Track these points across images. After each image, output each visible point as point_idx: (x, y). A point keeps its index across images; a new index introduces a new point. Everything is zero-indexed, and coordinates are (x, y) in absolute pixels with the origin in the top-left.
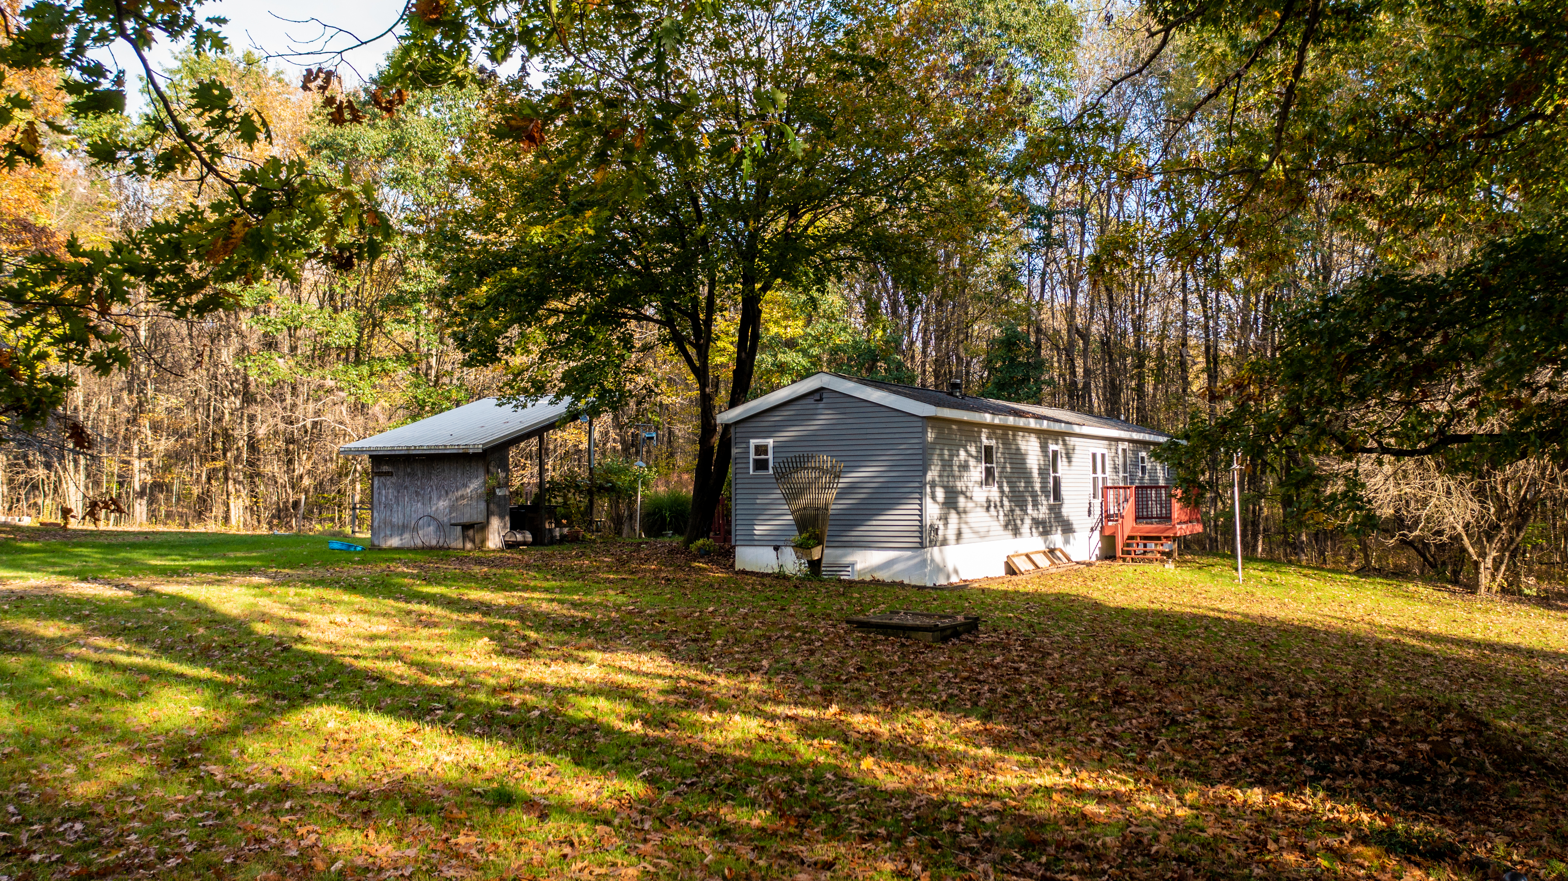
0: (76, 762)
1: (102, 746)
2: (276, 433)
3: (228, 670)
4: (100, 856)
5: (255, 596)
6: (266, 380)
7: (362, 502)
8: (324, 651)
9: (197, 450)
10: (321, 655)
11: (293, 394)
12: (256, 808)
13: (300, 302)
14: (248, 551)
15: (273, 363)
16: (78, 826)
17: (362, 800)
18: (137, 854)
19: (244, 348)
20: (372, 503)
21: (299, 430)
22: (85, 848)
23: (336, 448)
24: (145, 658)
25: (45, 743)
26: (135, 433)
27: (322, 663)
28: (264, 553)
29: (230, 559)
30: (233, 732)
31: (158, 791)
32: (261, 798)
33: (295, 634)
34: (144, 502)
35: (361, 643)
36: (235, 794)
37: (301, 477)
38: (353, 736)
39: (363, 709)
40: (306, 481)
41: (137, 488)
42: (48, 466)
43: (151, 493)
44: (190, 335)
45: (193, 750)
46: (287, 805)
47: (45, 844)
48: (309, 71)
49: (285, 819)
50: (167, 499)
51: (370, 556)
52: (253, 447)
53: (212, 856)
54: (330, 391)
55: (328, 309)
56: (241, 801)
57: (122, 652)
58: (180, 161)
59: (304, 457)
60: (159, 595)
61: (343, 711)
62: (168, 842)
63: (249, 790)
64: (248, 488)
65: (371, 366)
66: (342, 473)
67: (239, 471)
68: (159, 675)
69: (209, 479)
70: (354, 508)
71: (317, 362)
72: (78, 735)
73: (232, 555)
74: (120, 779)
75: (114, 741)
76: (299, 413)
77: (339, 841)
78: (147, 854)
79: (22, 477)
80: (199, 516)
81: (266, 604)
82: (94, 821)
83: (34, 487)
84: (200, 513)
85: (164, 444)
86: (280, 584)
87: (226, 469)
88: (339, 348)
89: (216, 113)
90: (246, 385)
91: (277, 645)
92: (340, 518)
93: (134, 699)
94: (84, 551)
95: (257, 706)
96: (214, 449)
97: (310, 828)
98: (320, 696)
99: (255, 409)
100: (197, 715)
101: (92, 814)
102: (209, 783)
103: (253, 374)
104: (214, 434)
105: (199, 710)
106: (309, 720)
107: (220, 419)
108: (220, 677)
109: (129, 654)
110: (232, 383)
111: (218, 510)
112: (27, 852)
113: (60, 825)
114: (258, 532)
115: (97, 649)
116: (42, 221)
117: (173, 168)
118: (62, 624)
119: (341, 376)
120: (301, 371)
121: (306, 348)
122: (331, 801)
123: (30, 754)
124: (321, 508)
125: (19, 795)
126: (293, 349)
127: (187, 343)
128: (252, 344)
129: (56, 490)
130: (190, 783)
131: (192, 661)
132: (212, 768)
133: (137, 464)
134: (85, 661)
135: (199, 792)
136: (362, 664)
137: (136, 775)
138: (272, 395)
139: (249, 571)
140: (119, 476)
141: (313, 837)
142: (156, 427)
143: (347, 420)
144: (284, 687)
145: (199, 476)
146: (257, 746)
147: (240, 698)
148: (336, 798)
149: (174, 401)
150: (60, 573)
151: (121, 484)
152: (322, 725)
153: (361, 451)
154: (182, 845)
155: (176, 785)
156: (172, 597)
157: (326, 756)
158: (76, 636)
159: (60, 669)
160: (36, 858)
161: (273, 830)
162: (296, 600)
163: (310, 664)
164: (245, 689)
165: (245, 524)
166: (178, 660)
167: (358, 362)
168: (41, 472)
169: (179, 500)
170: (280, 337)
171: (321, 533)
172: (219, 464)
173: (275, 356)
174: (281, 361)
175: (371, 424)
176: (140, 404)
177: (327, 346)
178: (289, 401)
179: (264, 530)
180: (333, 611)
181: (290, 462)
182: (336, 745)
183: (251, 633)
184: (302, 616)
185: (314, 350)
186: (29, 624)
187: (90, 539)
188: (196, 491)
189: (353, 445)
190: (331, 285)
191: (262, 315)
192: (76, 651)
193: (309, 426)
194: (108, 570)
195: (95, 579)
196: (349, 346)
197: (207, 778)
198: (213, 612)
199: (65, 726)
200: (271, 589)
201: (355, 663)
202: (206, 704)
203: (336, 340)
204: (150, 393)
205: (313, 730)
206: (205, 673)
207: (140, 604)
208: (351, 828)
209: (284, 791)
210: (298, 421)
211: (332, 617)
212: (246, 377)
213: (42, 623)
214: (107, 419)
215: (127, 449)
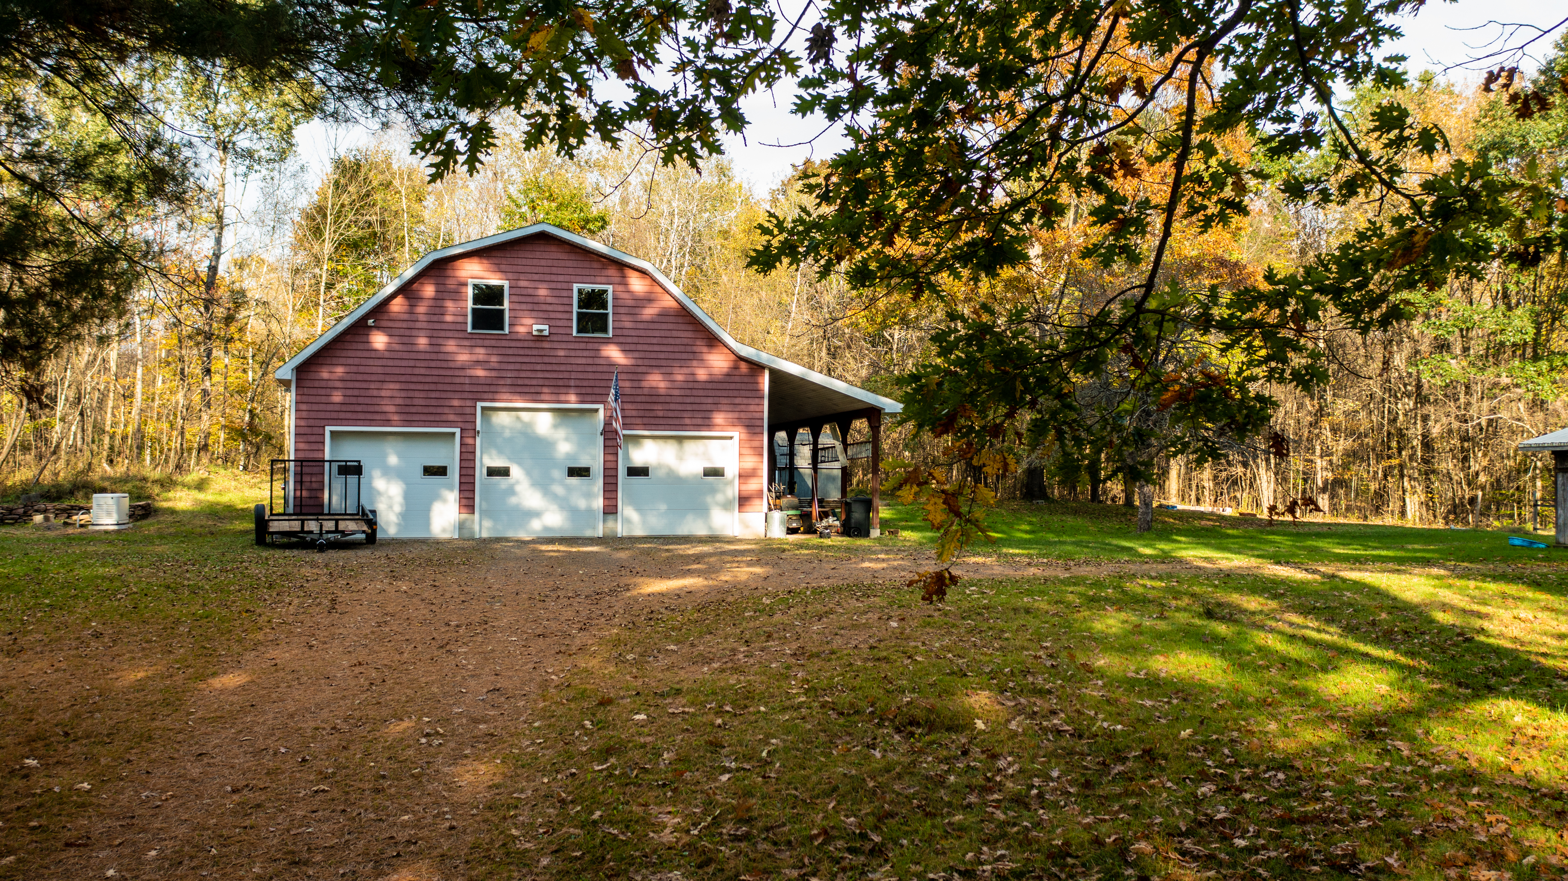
0: (1278, 721)
1: (1298, 709)
2: (1450, 431)
3: (1411, 654)
4: (1301, 805)
5: (1435, 586)
6: (1438, 381)
7: (1543, 499)
8: (1509, 645)
9: (1374, 450)
10: (1506, 649)
11: (1466, 393)
12: (1443, 788)
13: (1471, 303)
14: (1425, 543)
15: (1445, 365)
16: (1281, 776)
17: (1556, 799)
18: (1332, 809)
19: (1417, 352)
20: (1555, 500)
21: (1474, 427)
22: (1287, 796)
23: (1514, 445)
24: (1332, 635)
25: (1251, 700)
26: (1317, 435)
27: (1507, 657)
28: (1441, 546)
29: (1408, 550)
30: (1419, 714)
31: (1349, 757)
32: (1448, 780)
33: (1477, 626)
34: (1326, 496)
35: (1549, 640)
36: (1421, 772)
37: (1477, 474)
38: (1543, 734)
39: (1553, 708)
40: (1482, 478)
41: (1320, 484)
42: (1245, 465)
43: (1333, 489)
44: (1364, 343)
45: (1380, 723)
46: (1475, 790)
47: (1254, 786)
48: (1491, 73)
49: (1473, 803)
50: (1347, 495)
51: (1554, 554)
52: (1427, 444)
53: (1400, 824)
54: (1506, 388)
55: (1502, 307)
56: (1428, 779)
57: (1313, 629)
58: (1362, 186)
59: (1480, 454)
60: (1344, 580)
61: (1531, 707)
62: (1359, 804)
63: (1436, 770)
64: (1423, 484)
65: (1550, 361)
66: (1523, 469)
67: (1414, 469)
68: (1346, 652)
69: (1385, 476)
70: (1536, 505)
71: (1491, 359)
72: (1279, 697)
73: (1410, 547)
74: (1315, 741)
75: (1309, 706)
76: (1473, 412)
77: (1531, 836)
78: (1341, 811)
79: (1224, 474)
80: (1377, 511)
81: (1446, 595)
82: (1293, 774)
83: (1235, 482)
84: (1378, 508)
85: (1343, 444)
86: (1460, 577)
87: (1402, 467)
88: (1514, 345)
89: (1395, 133)
90: (1419, 386)
91: (1459, 635)
92: (1519, 515)
93: (1324, 670)
94: (1277, 538)
95: (1441, 692)
96: (1389, 448)
97: (1500, 817)
98: (1505, 689)
99: (1430, 409)
100: (1383, 692)
101: (1292, 767)
102: (1396, 757)
103: (1425, 378)
104: (1389, 434)
105: (1384, 689)
106: (1495, 712)
107: (1395, 420)
108: (1403, 660)
109: (1319, 631)
110: (1405, 385)
111: (1394, 505)
112: (1240, 791)
113: (1265, 772)
114: (1434, 526)
115: (1291, 624)
116: (1234, 257)
117: (1356, 193)
118: (1261, 600)
119: (1517, 372)
120: (1473, 371)
121: (1478, 348)
122: (1521, 794)
123: (1239, 707)
124: (1498, 505)
125: (1232, 741)
126: (1466, 349)
127: (1362, 351)
128: (1425, 347)
129: (1251, 486)
130: (1378, 754)
131: (1376, 642)
132: (1398, 743)
133: (1320, 463)
134: (1282, 633)
135: (1387, 764)
136: (1550, 663)
137: (1329, 739)
138: (1445, 395)
139: (1427, 562)
140: (1304, 473)
141: (1503, 827)
142: (1335, 430)
143: (1525, 416)
144: (1467, 676)
145: (1376, 473)
146: (1441, 729)
147: (1424, 682)
148: (1526, 792)
149: (1351, 405)
150: (1258, 556)
151: (1305, 481)
152: (1508, 719)
153: (1542, 447)
154: (1372, 809)
155: (1365, 754)
156: (1355, 583)
157: (1514, 750)
158: (1274, 610)
159: (1261, 638)
160: (1247, 796)
161: (1461, 812)
162: (1477, 593)
163: (1493, 656)
164: (1427, 674)
165: (1421, 519)
166: (1364, 640)
167: (1536, 358)
168: (1240, 470)
169: (1357, 495)
170: (1451, 339)
171: (1500, 529)
172: (1395, 462)
173: (1447, 357)
174: (1453, 362)
175: (1552, 420)
176: (1321, 409)
177: (1502, 344)
178: (1462, 400)
179: (1440, 525)
180: (1517, 607)
181: (1466, 459)
182: (1525, 740)
183: (1432, 621)
184: (1484, 609)
185: (1488, 348)
186: (1235, 598)
187: (1281, 528)
188: (1373, 486)
189: (1532, 441)
190: (1504, 283)
191: (1433, 319)
192: (1273, 624)
193: (1484, 424)
194: (1298, 556)
195: (1287, 563)
196: (1526, 343)
197: (1394, 753)
198: (1395, 599)
199: (1267, 688)
200: (1450, 581)
201: (1542, 660)
202: (1391, 684)
203: (1510, 337)
204: (1329, 398)
205: (1499, 722)
206: (1389, 655)
207: (1327, 587)
208: (1543, 825)
209: (1470, 777)
210: (1472, 420)
211: (1516, 612)
212: (1419, 380)
213: (1245, 598)
214: (1292, 422)
215: (1311, 449)
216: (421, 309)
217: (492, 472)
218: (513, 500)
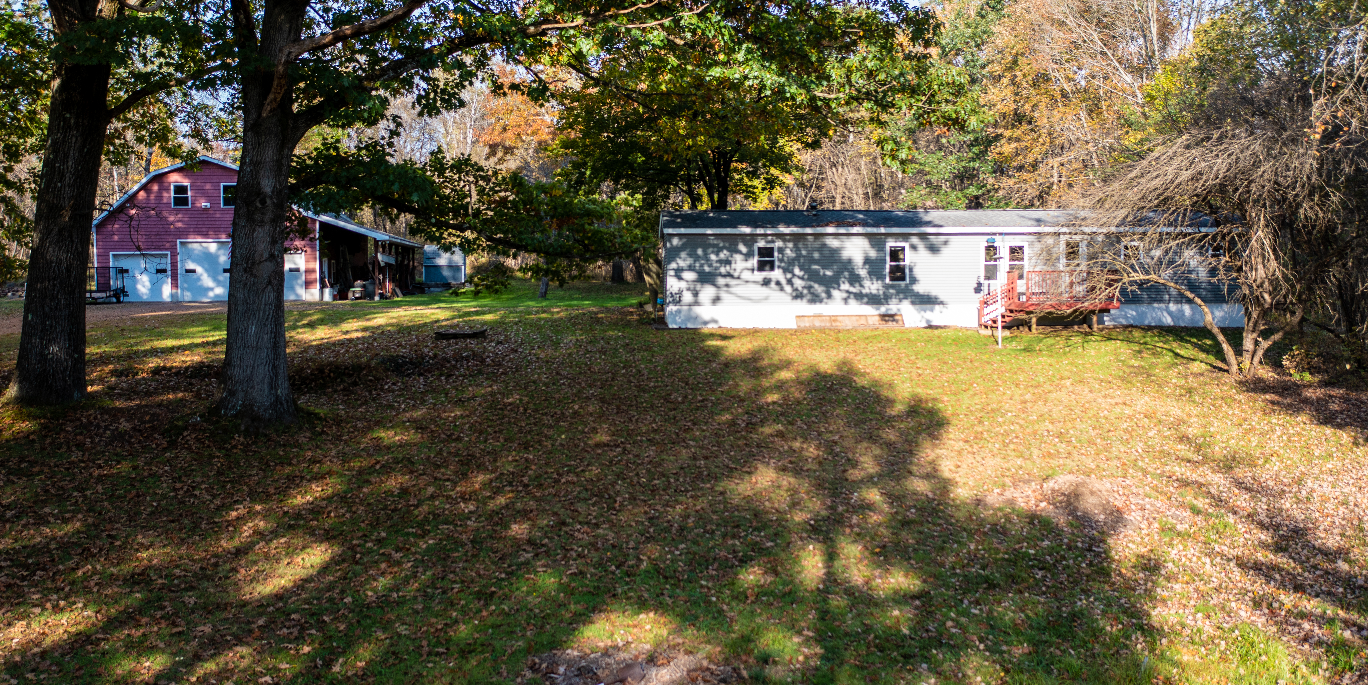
216: (152, 197)
217: (188, 271)
218: (199, 283)
